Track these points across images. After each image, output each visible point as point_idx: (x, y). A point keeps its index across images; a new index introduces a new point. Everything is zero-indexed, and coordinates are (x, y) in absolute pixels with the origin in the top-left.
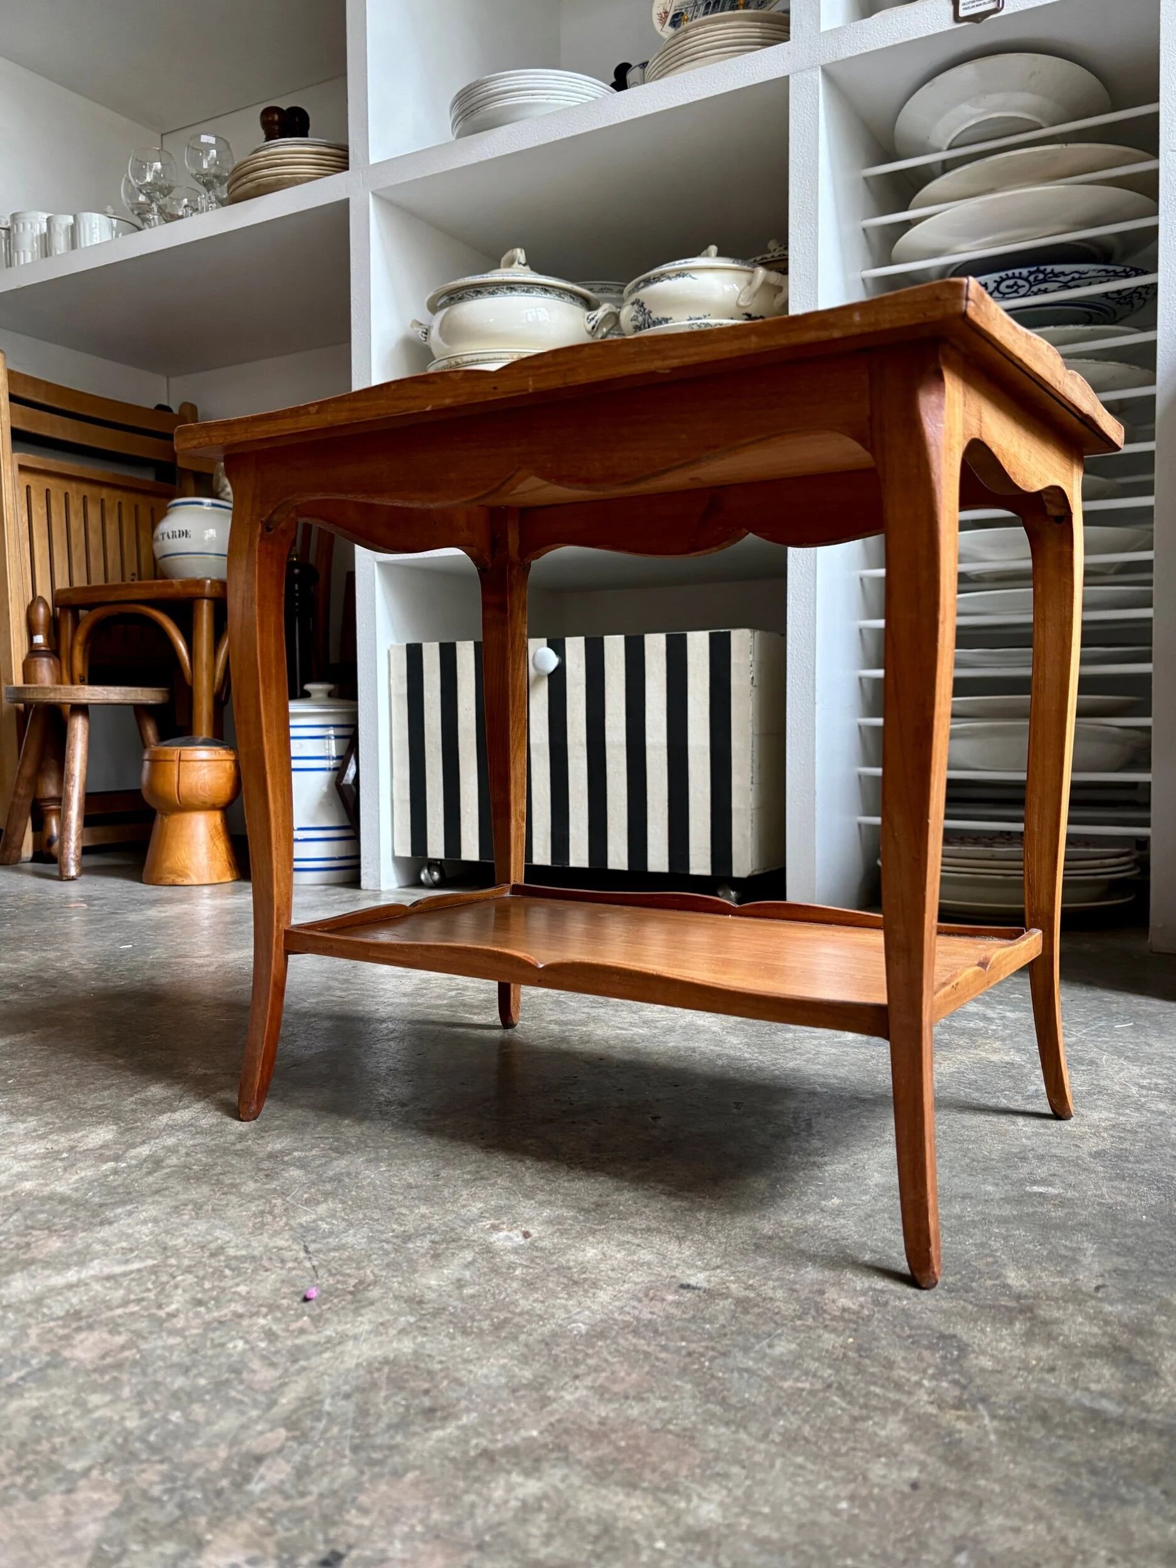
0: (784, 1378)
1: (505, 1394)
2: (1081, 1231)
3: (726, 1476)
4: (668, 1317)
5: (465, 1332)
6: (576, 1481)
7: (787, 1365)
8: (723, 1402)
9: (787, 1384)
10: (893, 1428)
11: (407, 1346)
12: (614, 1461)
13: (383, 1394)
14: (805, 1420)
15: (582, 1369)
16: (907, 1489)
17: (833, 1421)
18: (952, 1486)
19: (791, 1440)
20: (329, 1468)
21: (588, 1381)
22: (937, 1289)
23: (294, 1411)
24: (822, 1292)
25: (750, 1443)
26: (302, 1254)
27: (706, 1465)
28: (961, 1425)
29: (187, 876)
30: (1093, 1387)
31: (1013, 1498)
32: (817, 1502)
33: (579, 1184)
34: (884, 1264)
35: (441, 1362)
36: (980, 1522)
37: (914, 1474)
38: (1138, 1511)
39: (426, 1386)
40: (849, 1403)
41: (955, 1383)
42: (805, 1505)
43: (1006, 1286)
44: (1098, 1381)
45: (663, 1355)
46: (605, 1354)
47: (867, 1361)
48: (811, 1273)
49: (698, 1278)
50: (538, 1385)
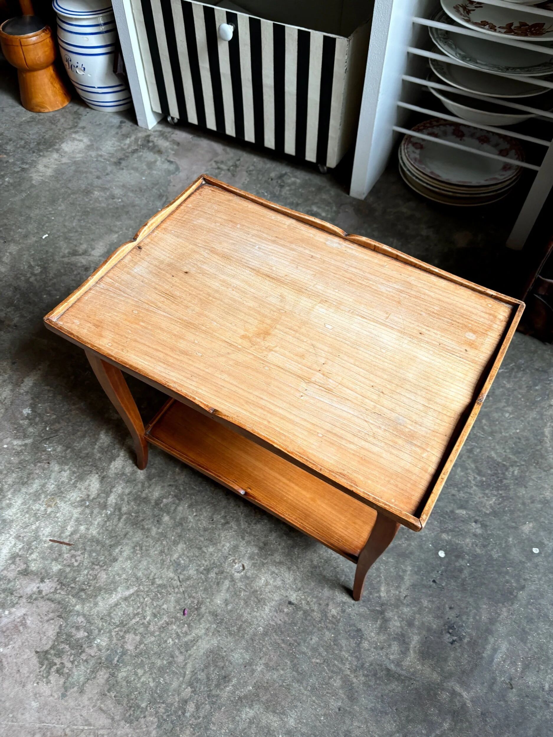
0: (313, 658)
1: (243, 667)
2: (409, 557)
3: (296, 706)
4: (285, 622)
5: (231, 634)
6: (261, 710)
7: (314, 650)
8: (297, 671)
9: (314, 660)
10: (337, 683)
11: (215, 642)
12: (271, 701)
13: (212, 669)
14: (317, 680)
15: (261, 655)
16: (337, 710)
17: (324, 679)
18: (348, 709)
19: (313, 688)
20: (203, 705)
21: (263, 661)
22: (361, 602)
23: (191, 678)
24: (327, 605)
25: (303, 691)
26: (179, 583)
27: (292, 702)
28: (355, 680)
29: (46, 108)
30: (392, 657)
31: (361, 714)
32: (317, 716)
33: (259, 527)
34: (346, 585)
35: (225, 651)
36: (352, 725)
37: (340, 704)
38: (388, 717)
39: (222, 664)
40: (329, 670)
41: (356, 657)
42: (314, 718)
43: (380, 597)
44: (393, 654)
45: (283, 645)
46: (268, 646)
47: (336, 647)
48: (327, 592)
49: (293, 597)
50: (250, 664)
